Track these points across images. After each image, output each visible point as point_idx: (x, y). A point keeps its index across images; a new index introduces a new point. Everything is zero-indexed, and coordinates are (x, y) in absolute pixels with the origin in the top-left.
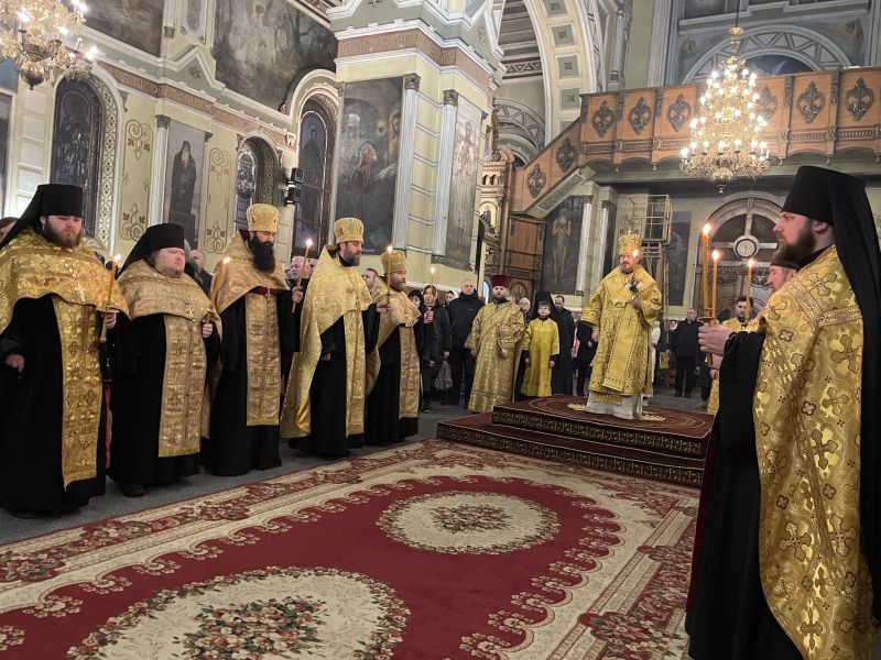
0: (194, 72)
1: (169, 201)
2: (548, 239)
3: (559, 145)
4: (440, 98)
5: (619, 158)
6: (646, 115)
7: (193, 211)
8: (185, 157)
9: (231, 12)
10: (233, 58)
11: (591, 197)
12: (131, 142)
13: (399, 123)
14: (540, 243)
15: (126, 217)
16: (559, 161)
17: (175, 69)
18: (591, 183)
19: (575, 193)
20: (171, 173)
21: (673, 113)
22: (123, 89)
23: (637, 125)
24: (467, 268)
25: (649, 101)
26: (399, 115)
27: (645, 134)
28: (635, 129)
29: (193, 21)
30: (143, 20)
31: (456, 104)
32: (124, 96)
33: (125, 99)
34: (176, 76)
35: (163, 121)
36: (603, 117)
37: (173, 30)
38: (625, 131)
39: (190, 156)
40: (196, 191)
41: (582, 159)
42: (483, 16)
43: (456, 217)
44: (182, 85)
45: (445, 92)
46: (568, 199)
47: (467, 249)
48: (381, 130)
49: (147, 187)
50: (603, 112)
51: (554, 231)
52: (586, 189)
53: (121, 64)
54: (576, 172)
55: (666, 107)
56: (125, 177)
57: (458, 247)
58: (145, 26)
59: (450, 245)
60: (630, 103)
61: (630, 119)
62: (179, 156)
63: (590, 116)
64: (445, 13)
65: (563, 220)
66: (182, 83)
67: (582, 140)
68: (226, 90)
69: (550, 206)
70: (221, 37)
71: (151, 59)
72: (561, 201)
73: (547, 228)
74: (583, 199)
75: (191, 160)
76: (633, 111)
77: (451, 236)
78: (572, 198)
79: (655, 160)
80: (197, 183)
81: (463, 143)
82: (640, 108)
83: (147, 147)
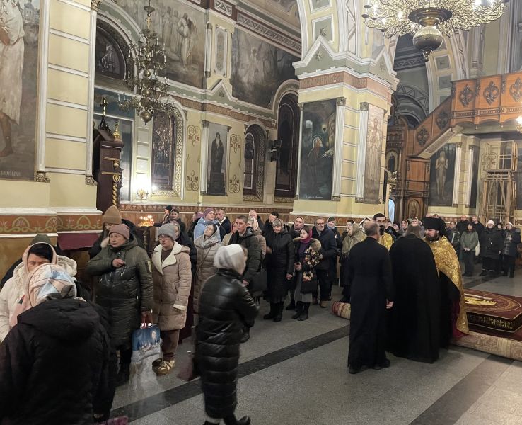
0: (222, 94)
1: (210, 167)
2: (433, 172)
3: (438, 113)
4: (358, 107)
5: (478, 120)
6: (495, 92)
7: (223, 171)
8: (218, 142)
9: (239, 56)
10: (241, 82)
11: (461, 144)
12: (190, 137)
13: (335, 125)
14: (428, 175)
15: (189, 178)
16: (437, 123)
17: (212, 95)
18: (460, 135)
19: (449, 142)
20: (211, 151)
21: (513, 90)
22: (186, 109)
23: (489, 99)
24: (378, 202)
25: (497, 83)
26: (334, 121)
27: (495, 104)
28: (488, 101)
29: (220, 66)
30: (194, 69)
31: (367, 109)
32: (186, 112)
33: (186, 114)
34: (212, 98)
35: (206, 123)
36: (465, 94)
37: (210, 73)
38: (481, 103)
39: (220, 141)
40: (223, 160)
41: (453, 122)
42: (383, 55)
43: (369, 174)
44: (215, 102)
45: (361, 103)
46: (445, 145)
47: (377, 192)
48: (324, 129)
49: (199, 161)
50: (466, 92)
51: (437, 166)
52: (457, 138)
53: (184, 96)
54: (450, 129)
55: (508, 86)
56: (188, 157)
57: (372, 191)
58: (195, 73)
59: (366, 191)
60: (484, 84)
61: (484, 95)
62: (215, 141)
63: (457, 95)
64: (360, 59)
65: (442, 159)
66: (215, 101)
67: (452, 110)
68: (238, 101)
69: (433, 151)
70: (234, 71)
71: (199, 91)
72: (441, 147)
73: (433, 165)
74: (455, 145)
75: (221, 143)
76: (486, 90)
77: (367, 186)
78: (449, 144)
79: (502, 121)
80: (224, 156)
81: (373, 131)
82: (491, 88)
83: (198, 139)
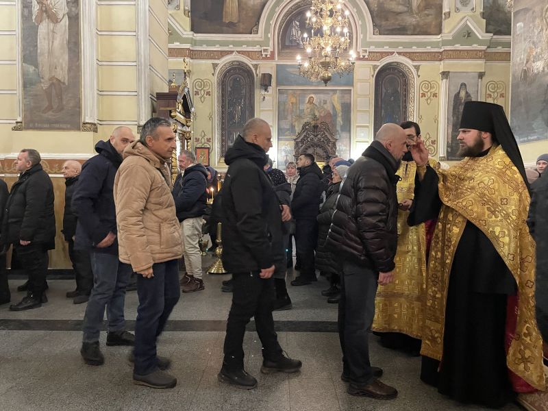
0: (468, 34)
10: (504, 12)
12: (423, 95)
17: (450, 38)
22: (416, 63)
29: (464, 1)
30: (428, 15)
32: (417, 68)
33: (418, 71)
34: (452, 42)
35: (445, 75)
37: (450, 13)
49: (436, 121)
53: (415, 49)
58: (430, 19)
66: (457, 45)
68: (495, 37)
71: (434, 38)
83: (435, 95)
